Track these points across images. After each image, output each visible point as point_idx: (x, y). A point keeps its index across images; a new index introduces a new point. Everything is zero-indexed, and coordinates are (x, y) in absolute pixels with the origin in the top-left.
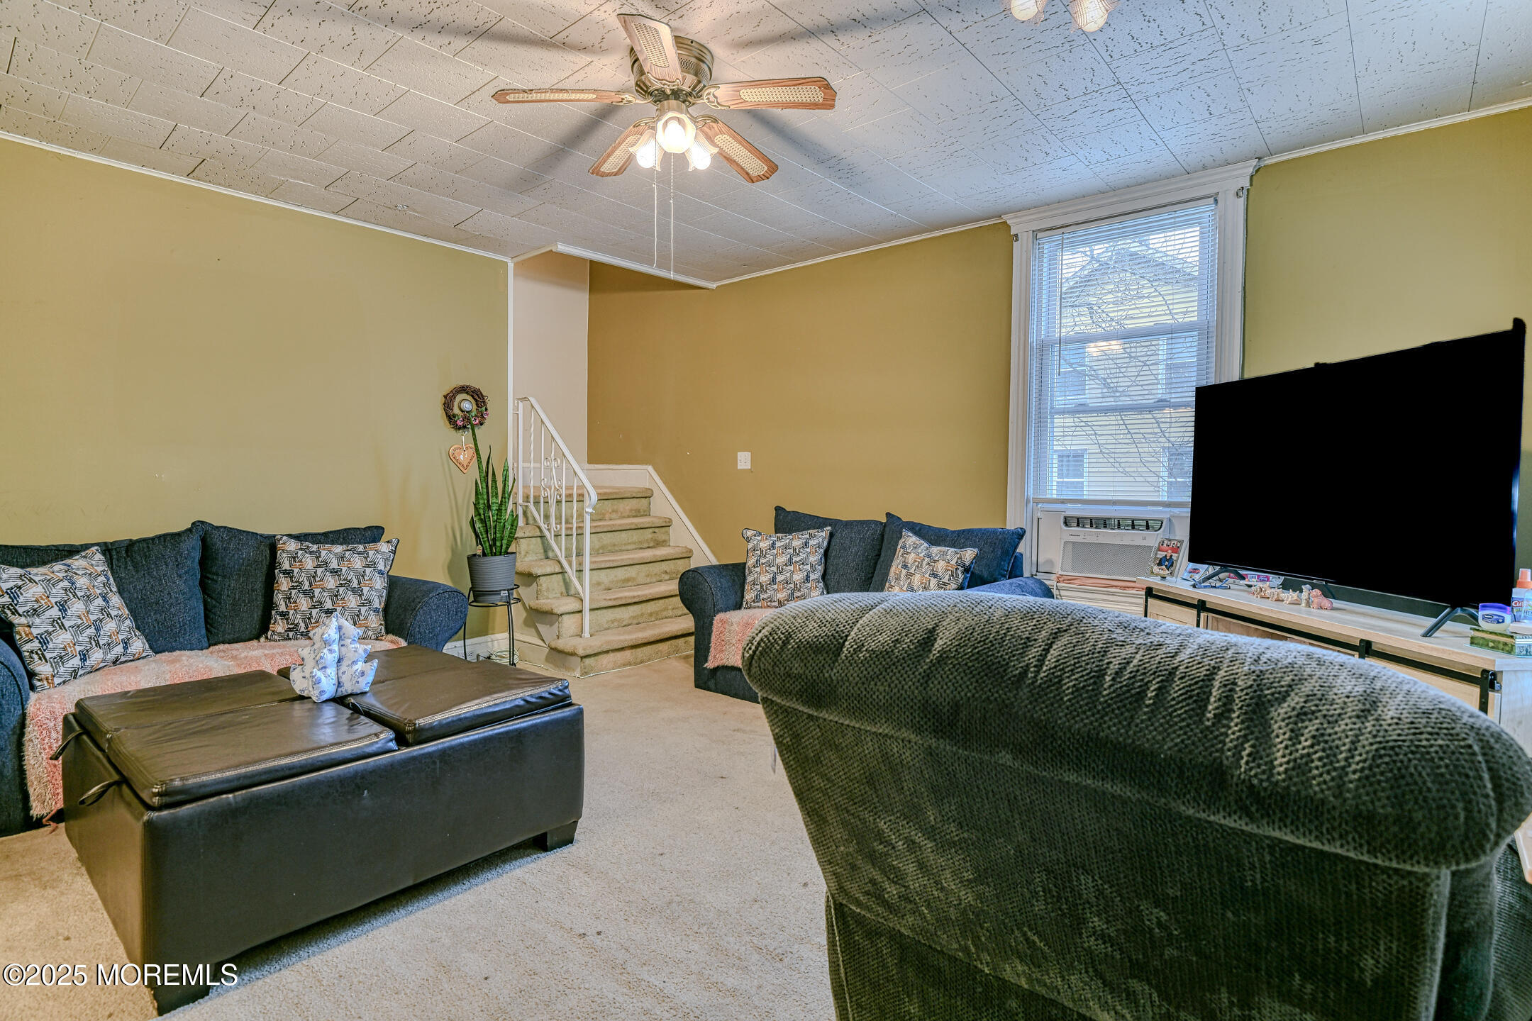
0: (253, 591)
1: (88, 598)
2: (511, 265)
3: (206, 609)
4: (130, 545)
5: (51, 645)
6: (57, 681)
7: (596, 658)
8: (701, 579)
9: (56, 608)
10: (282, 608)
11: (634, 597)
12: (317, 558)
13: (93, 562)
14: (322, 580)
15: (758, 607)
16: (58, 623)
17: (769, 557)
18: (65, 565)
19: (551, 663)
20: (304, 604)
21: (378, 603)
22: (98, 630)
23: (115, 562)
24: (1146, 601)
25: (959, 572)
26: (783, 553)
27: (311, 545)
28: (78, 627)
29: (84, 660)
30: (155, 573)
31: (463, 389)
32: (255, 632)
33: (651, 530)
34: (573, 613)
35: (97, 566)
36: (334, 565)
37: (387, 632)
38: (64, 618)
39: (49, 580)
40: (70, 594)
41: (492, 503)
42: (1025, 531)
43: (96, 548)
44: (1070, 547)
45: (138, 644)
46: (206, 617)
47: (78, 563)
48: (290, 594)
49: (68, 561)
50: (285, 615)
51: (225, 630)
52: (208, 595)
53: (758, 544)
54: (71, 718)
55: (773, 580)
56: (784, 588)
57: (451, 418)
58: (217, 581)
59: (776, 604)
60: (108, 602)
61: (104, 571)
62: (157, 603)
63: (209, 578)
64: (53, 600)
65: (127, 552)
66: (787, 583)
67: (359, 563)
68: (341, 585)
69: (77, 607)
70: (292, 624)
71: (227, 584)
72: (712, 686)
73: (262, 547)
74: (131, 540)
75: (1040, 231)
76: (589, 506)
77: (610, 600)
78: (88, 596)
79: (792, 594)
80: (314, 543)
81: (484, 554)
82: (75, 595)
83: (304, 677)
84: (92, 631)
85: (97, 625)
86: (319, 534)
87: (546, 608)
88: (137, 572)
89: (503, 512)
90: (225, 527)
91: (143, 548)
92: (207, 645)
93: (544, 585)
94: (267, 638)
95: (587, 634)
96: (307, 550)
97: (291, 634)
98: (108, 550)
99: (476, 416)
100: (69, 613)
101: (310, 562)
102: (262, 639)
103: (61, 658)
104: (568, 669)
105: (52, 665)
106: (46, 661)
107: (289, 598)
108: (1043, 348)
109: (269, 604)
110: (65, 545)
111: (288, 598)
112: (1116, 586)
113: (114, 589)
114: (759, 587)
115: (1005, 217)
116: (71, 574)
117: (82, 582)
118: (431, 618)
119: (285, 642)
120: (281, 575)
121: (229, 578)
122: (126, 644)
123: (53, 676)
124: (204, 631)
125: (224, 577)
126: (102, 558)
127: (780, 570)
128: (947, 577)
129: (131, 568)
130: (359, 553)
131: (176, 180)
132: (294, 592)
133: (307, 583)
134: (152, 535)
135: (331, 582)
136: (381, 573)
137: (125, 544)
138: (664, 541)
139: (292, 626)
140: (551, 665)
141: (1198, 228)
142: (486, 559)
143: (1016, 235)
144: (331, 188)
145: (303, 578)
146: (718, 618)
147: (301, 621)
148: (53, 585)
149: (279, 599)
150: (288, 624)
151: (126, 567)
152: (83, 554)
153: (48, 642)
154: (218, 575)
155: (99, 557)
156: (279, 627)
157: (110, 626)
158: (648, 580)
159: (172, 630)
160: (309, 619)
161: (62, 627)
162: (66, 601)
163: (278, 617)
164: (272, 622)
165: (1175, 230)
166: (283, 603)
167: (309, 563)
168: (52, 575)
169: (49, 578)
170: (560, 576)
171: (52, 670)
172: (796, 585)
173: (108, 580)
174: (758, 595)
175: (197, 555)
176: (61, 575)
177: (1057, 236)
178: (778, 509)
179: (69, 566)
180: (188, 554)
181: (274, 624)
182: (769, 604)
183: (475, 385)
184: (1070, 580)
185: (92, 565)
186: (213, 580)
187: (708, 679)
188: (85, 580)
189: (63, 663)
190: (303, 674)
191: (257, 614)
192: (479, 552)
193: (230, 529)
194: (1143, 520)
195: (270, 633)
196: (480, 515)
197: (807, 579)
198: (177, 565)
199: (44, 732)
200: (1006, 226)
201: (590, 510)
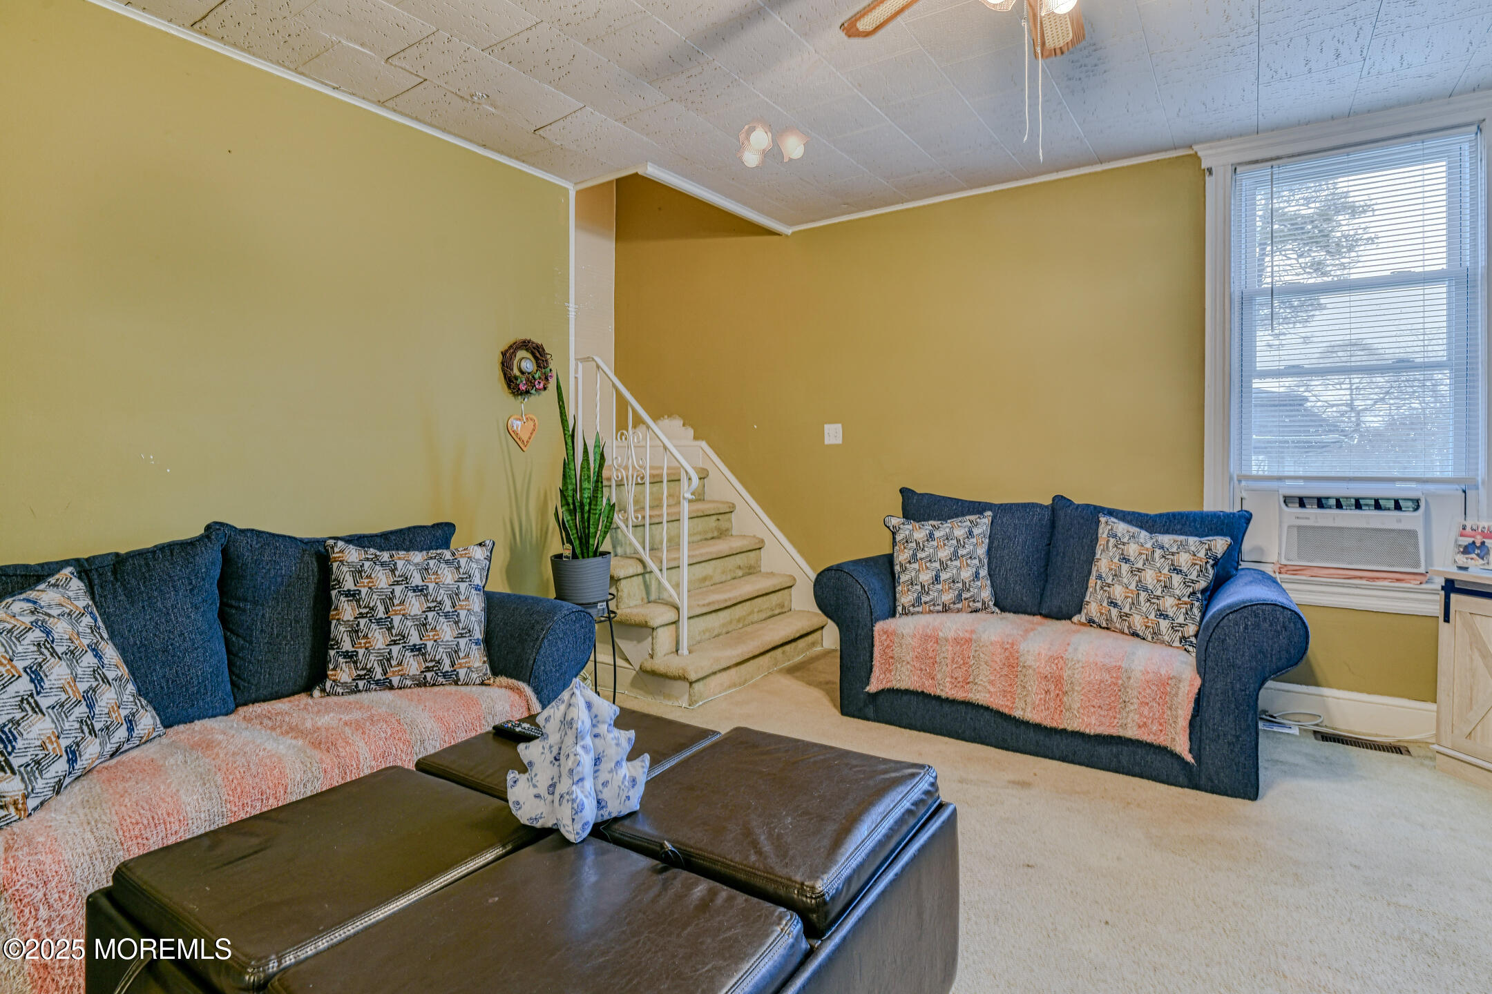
0: (297, 622)
1: (73, 655)
2: (572, 194)
3: (229, 652)
4: (118, 562)
5: (20, 744)
6: (32, 803)
7: (705, 681)
8: (849, 580)
9: (26, 678)
10: (347, 646)
11: (726, 600)
12: (393, 571)
13: (70, 594)
14: (402, 603)
15: (918, 612)
16: (29, 703)
17: (929, 551)
18: (28, 600)
19: (640, 689)
20: (379, 639)
21: (478, 634)
22: (90, 707)
23: (97, 589)
24: (1447, 599)
25: (1209, 566)
26: (945, 545)
27: (378, 553)
28: (62, 705)
29: (72, 761)
30: (159, 604)
31: (525, 345)
32: (301, 682)
33: (715, 518)
34: (667, 625)
35: (77, 599)
36: (417, 580)
37: (495, 673)
38: (38, 693)
39: (10, 631)
40: (46, 652)
41: (585, 489)
42: (1251, 515)
43: (70, 569)
44: (1295, 531)
45: (147, 720)
46: (231, 664)
47: (46, 595)
48: (358, 625)
49: (32, 594)
50: (351, 657)
51: (259, 683)
52: (232, 632)
53: (911, 535)
54: (104, 903)
55: (937, 579)
56: (950, 588)
57: (510, 382)
58: (244, 611)
59: (940, 608)
60: (101, 658)
61: (87, 606)
62: (165, 651)
63: (231, 606)
64: (20, 665)
65: (114, 573)
66: (953, 582)
67: (450, 576)
68: (430, 609)
69: (57, 672)
70: (363, 669)
71: (261, 614)
72: (871, 714)
73: (306, 558)
74: (117, 555)
75: (1240, 164)
76: (687, 491)
77: (704, 605)
78: (72, 652)
79: (960, 595)
80: (381, 549)
81: (575, 556)
82: (54, 653)
83: (537, 796)
84: (81, 710)
85: (89, 699)
86: (376, 535)
87: (638, 619)
88: (132, 603)
89: (599, 500)
90: (253, 530)
91: (140, 566)
92: (233, 706)
93: (626, 591)
94: (323, 690)
95: (684, 650)
96: (375, 560)
97: (361, 684)
98: (86, 569)
99: (540, 378)
100: (47, 684)
101: (384, 578)
102: (316, 693)
103: (38, 763)
104: (668, 696)
105: (23, 779)
106: (13, 772)
107: (357, 632)
108: (1246, 301)
109: (322, 640)
110: (16, 567)
111: (355, 632)
112: (1361, 578)
113: (106, 636)
114: (919, 587)
115: (1196, 148)
116: (41, 617)
117: (61, 628)
118: (558, 650)
119: (352, 698)
120: (343, 599)
121: (263, 605)
122: (130, 723)
123: (26, 797)
124: (229, 687)
125: (255, 603)
126: (81, 585)
127: (944, 567)
128: (1195, 573)
129: (123, 598)
130: (447, 562)
131: (173, 32)
132: (363, 622)
133: (381, 609)
134: (149, 544)
135: (415, 606)
136: (477, 588)
137: (111, 560)
138: (727, 530)
139: (363, 672)
140: (641, 692)
141: (1444, 163)
142: (575, 562)
143: (1210, 171)
144: (395, 61)
145: (375, 600)
146: (879, 627)
147: (376, 665)
148: (18, 639)
149: (340, 632)
150: (357, 669)
151: (115, 598)
152: (52, 580)
153: (15, 739)
154: (246, 600)
155: (77, 585)
156: (345, 674)
157: (107, 697)
158: (724, 578)
159: (187, 690)
160: (388, 660)
161: (37, 709)
162: (40, 665)
163: (341, 660)
164: (331, 667)
165: (1424, 164)
166: (347, 639)
167: (382, 579)
168: (13, 621)
169: (10, 626)
170: (640, 577)
171: (22, 786)
172: (964, 583)
173: (96, 621)
174: (919, 598)
175: (216, 573)
176: (28, 619)
177: (1264, 171)
178: (904, 491)
179: (35, 603)
180: (206, 573)
181: (334, 669)
182: (932, 608)
183: (537, 340)
184: (1296, 570)
185: (69, 598)
186: (237, 608)
187: (866, 705)
188: (65, 625)
189: (41, 772)
190: (535, 791)
191: (304, 654)
192: (568, 553)
193: (259, 533)
194: (1371, 499)
195: (328, 684)
196: (568, 504)
197: (977, 575)
198: (191, 590)
199: (27, 911)
200: (1196, 158)
201: (688, 496)
